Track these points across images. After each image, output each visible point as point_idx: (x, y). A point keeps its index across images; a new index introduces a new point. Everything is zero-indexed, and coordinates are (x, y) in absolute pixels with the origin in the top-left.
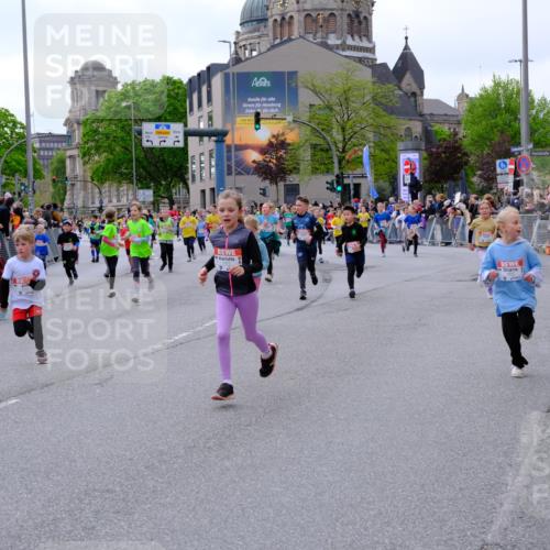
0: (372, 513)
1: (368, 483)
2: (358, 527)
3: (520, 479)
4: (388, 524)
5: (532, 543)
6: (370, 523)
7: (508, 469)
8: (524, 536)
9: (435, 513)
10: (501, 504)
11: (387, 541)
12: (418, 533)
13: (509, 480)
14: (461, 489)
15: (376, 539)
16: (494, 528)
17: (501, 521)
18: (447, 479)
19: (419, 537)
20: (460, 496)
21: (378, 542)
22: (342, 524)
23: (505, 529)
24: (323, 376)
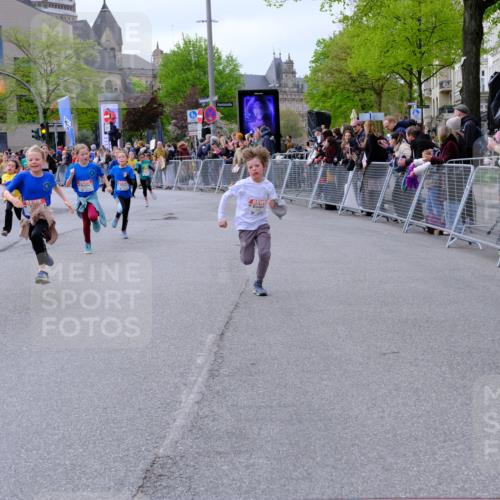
0: (56, 437)
1: (54, 410)
2: (40, 452)
3: (192, 396)
4: (70, 446)
5: (197, 453)
6: (53, 447)
7: (183, 387)
8: (192, 447)
9: (114, 432)
10: (175, 420)
11: (67, 463)
12: (97, 452)
13: (183, 397)
14: (140, 409)
15: (58, 461)
16: (167, 442)
17: (173, 435)
18: (128, 401)
19: (97, 456)
20: (138, 415)
21: (59, 464)
22: (26, 450)
23: (177, 442)
24: (20, 313)
